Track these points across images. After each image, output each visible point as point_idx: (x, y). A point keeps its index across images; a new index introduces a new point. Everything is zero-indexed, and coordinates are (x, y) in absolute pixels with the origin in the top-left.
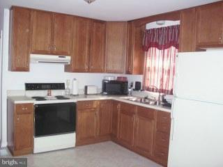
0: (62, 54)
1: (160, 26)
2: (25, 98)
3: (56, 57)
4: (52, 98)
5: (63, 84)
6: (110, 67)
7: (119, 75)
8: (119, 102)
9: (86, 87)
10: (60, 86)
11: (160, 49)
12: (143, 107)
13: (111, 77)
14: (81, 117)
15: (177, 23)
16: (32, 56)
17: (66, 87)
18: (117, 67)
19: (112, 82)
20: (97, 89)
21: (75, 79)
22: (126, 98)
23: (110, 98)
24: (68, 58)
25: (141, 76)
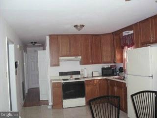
3: (74, 58)
4: (72, 79)
5: (79, 72)
6: (105, 60)
7: (111, 64)
8: (109, 80)
9: (92, 72)
12: (119, 82)
13: (106, 66)
14: (88, 89)
16: (61, 58)
17: (81, 73)
18: (109, 60)
19: (107, 69)
20: (99, 74)
21: (85, 68)
22: (112, 77)
23: (105, 78)
25: (122, 64)
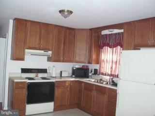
0: (46, 50)
1: (110, 33)
2: (21, 78)
3: (42, 52)
4: (38, 79)
5: (46, 69)
6: (77, 59)
7: (83, 64)
8: (83, 82)
9: (61, 72)
10: (44, 71)
11: (110, 48)
13: (78, 66)
14: (58, 92)
15: (122, 31)
16: (27, 51)
18: (82, 59)
19: (78, 69)
20: (69, 74)
21: (54, 67)
22: (88, 79)
23: (77, 79)
24: (50, 53)
25: (98, 65)
